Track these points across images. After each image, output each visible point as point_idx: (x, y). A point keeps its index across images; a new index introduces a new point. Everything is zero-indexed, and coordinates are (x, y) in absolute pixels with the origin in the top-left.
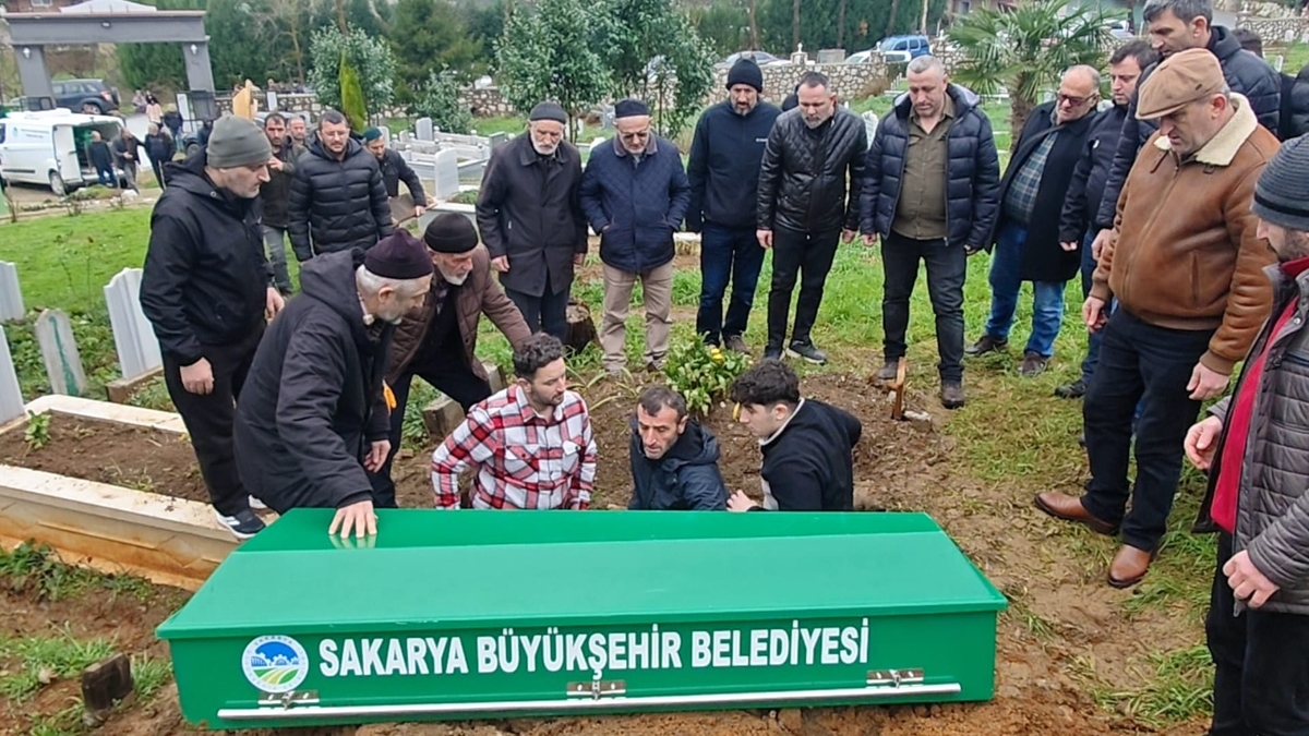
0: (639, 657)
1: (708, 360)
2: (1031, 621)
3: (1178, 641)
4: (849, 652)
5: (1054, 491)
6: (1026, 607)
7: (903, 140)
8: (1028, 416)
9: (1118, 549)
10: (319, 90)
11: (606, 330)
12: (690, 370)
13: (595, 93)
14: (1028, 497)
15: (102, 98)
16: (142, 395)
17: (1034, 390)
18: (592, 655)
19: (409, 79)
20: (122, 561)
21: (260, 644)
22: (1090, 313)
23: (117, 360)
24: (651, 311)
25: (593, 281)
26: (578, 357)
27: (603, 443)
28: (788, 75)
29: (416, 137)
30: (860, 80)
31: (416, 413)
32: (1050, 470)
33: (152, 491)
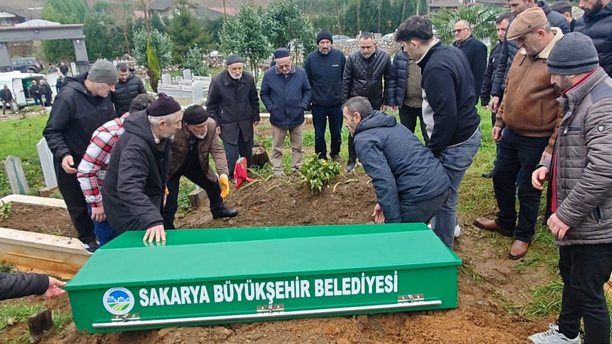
0: (290, 293)
1: (320, 166)
2: (474, 276)
3: (542, 282)
4: (389, 287)
5: (483, 218)
6: (472, 270)
7: (406, 62)
8: (470, 186)
9: (513, 242)
10: (137, 58)
11: (273, 156)
12: (312, 171)
13: (266, 54)
14: (471, 221)
15: (35, 66)
16: (56, 195)
17: (473, 175)
18: (268, 292)
19: (180, 52)
20: (48, 270)
21: (111, 292)
22: (495, 134)
23: (44, 180)
24: (294, 147)
25: (267, 137)
26: (261, 170)
27: (273, 206)
28: (355, 46)
29: (183, 78)
30: (389, 47)
31: (185, 197)
32: (481, 209)
33: (61, 235)
